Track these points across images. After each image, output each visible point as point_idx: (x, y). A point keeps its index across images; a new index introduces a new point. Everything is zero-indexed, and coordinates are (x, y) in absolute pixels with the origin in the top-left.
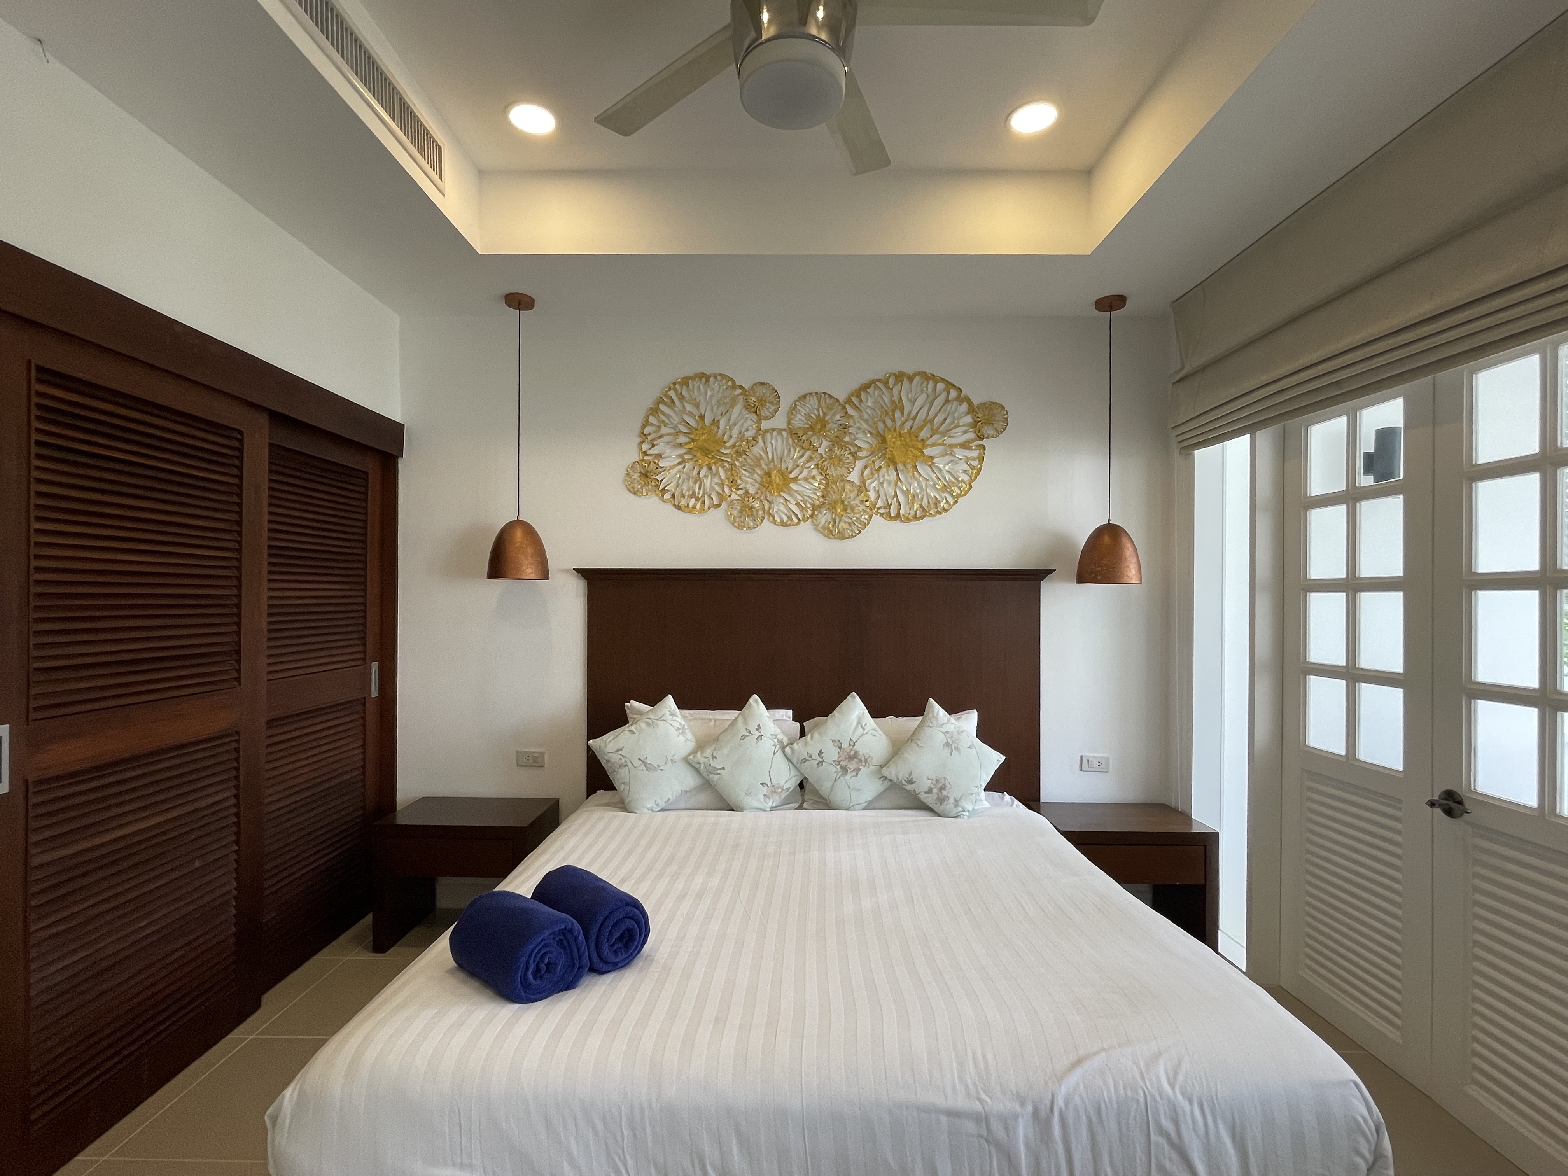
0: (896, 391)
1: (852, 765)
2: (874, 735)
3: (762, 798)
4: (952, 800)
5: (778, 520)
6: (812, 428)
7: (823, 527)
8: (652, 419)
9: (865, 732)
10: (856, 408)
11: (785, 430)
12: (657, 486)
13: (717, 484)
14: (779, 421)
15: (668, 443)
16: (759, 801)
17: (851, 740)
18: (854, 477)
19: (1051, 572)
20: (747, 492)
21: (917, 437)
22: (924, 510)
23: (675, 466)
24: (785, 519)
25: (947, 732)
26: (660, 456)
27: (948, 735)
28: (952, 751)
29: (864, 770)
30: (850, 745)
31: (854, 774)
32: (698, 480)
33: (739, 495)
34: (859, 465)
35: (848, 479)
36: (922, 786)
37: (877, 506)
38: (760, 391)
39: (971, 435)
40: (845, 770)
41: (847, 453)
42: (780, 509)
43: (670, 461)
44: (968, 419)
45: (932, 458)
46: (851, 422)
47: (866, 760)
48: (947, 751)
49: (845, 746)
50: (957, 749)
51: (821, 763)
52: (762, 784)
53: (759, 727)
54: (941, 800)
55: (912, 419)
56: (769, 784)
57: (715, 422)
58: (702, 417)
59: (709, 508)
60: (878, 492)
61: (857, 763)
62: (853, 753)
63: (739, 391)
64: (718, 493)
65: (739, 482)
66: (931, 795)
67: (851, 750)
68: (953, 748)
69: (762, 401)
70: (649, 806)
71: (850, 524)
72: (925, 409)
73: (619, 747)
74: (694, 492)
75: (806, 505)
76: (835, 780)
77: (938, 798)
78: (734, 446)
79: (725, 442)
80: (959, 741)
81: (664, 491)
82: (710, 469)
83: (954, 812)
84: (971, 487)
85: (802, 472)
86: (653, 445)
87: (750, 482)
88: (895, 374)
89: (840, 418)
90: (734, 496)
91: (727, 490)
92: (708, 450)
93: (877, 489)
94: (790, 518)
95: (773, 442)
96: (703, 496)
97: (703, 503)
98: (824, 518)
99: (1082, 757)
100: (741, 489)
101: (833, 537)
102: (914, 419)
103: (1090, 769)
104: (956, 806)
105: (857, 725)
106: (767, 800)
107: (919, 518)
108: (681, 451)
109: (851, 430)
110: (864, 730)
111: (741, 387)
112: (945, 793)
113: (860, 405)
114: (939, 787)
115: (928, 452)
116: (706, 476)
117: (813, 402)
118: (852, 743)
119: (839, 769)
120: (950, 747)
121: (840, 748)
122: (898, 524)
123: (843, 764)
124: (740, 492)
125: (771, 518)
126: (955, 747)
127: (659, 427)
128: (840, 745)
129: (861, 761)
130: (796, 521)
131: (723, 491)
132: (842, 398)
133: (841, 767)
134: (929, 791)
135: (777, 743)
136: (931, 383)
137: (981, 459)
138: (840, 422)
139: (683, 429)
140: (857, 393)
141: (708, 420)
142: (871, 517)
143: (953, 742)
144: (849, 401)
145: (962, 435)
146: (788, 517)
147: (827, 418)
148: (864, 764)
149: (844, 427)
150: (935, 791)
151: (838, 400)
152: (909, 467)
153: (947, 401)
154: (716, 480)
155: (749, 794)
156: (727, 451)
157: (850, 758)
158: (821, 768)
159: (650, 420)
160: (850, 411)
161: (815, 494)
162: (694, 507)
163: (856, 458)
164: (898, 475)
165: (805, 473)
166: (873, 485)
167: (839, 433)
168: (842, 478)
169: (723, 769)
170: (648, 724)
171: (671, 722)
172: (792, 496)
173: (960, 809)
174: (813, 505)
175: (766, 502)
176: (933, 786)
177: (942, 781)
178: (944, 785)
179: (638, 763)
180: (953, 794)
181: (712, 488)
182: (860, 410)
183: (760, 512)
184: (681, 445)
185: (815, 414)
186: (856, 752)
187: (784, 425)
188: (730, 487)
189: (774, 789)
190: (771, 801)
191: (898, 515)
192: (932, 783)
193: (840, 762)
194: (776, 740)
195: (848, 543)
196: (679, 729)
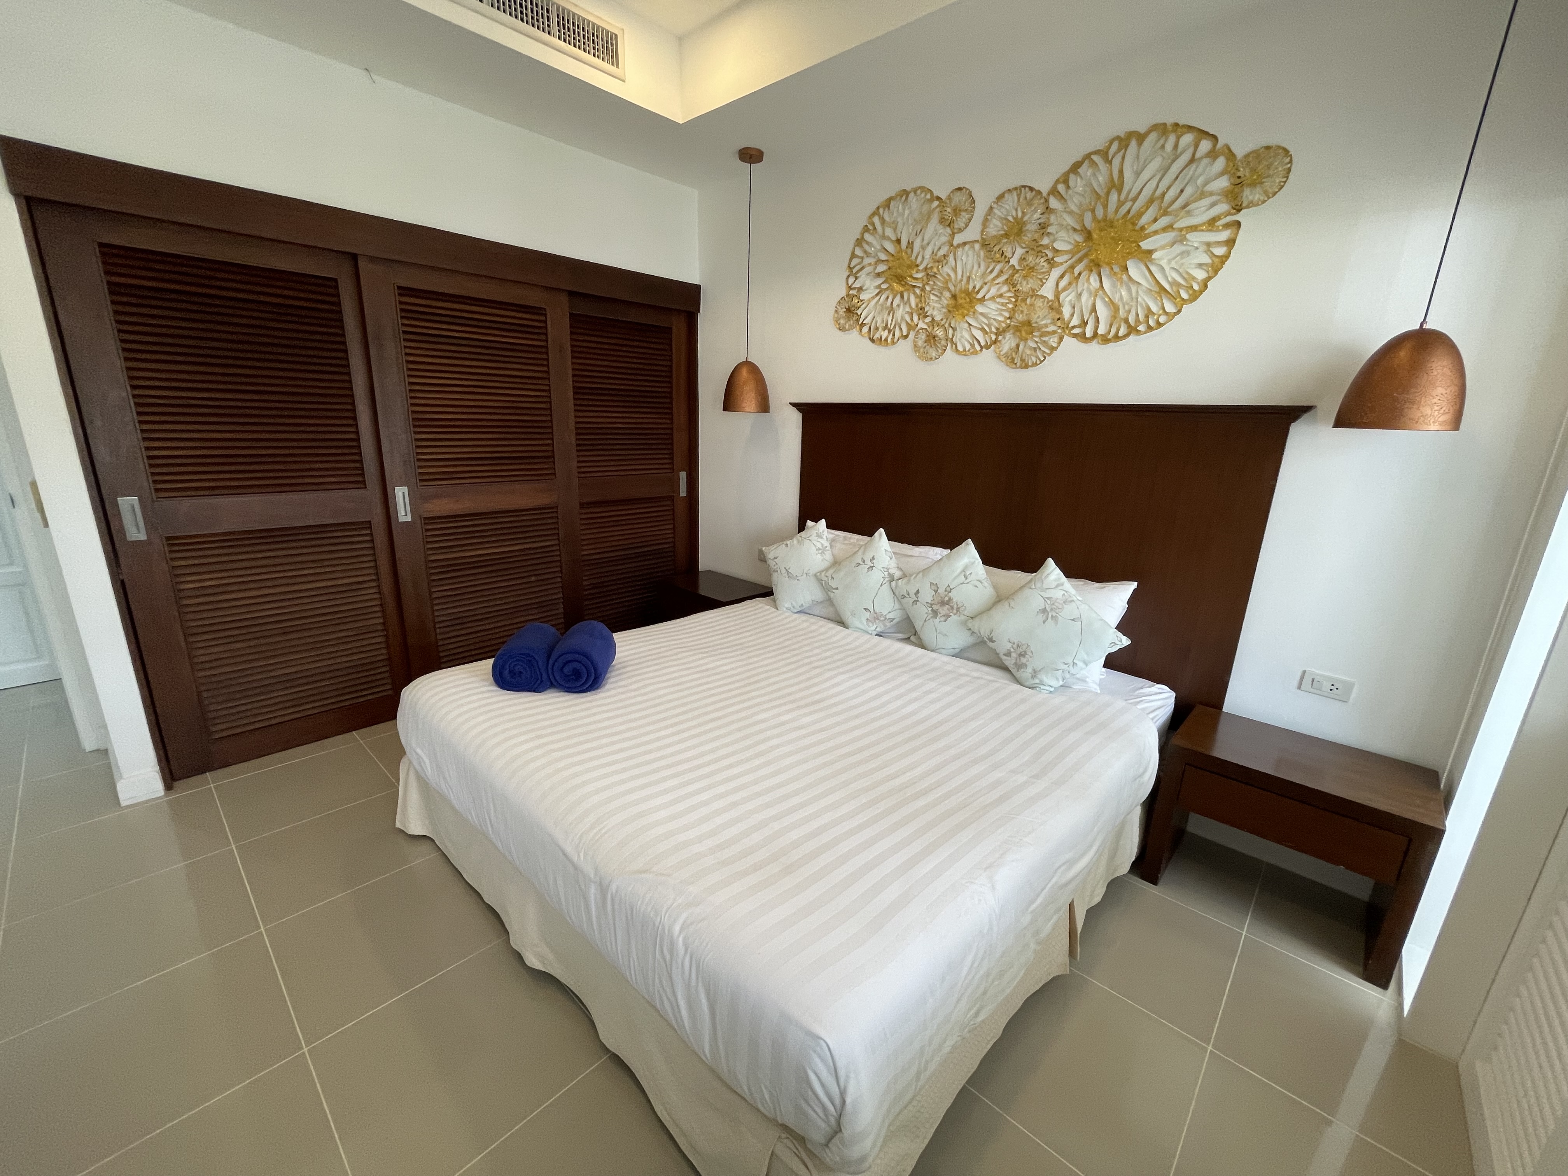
0: (1116, 162)
1: (944, 610)
2: (976, 586)
3: (865, 622)
4: (1029, 670)
5: (960, 348)
6: (1006, 235)
7: (1006, 355)
8: (858, 252)
9: (967, 581)
10: (1061, 198)
11: (977, 241)
12: (858, 320)
13: (908, 312)
14: (972, 233)
15: (868, 274)
16: (861, 622)
17: (948, 585)
18: (1048, 291)
19: (1306, 409)
20: (933, 320)
21: (1134, 224)
22: (1129, 326)
23: (873, 298)
24: (968, 347)
25: (1049, 598)
26: (860, 289)
27: (1049, 602)
28: (1047, 619)
29: (954, 618)
30: (946, 591)
31: (943, 619)
32: (891, 310)
33: (927, 323)
34: (1056, 273)
35: (1038, 293)
36: (1003, 646)
37: (1071, 325)
38: (958, 198)
39: (1223, 207)
40: (935, 613)
41: (1043, 260)
42: (963, 337)
43: (870, 293)
44: (1223, 183)
45: (1150, 252)
46: (1053, 218)
47: (958, 609)
48: (1040, 618)
49: (941, 591)
50: (1055, 618)
51: (916, 602)
52: (865, 609)
53: (873, 558)
54: (1020, 666)
55: (1131, 200)
56: (872, 611)
57: (910, 245)
58: (898, 241)
59: (898, 339)
60: (1074, 307)
61: (948, 610)
62: (946, 599)
63: (936, 203)
64: (907, 322)
65: (927, 309)
66: (1009, 658)
67: (946, 596)
68: (1050, 616)
69: (957, 211)
70: (786, 605)
71: (1035, 349)
72: (1153, 183)
73: (776, 556)
74: (887, 325)
75: (990, 328)
76: (925, 621)
77: (1015, 664)
78: (926, 269)
79: (917, 266)
80: (1060, 610)
81: (863, 324)
82: (902, 297)
83: (1030, 682)
84: (1206, 286)
85: (989, 291)
86: (856, 278)
87: (936, 308)
88: (1118, 138)
89: (1040, 216)
90: (922, 325)
91: (915, 318)
92: (902, 277)
93: (1073, 302)
94: (973, 346)
95: (964, 258)
96: (895, 327)
97: (894, 335)
98: (1008, 342)
99: (1304, 672)
100: (928, 316)
101: (1015, 366)
102: (1134, 200)
103: (1312, 690)
104: (1033, 677)
105: (961, 573)
106: (871, 624)
107: (1122, 337)
108: (879, 281)
109: (1050, 230)
110: (967, 579)
111: (938, 198)
112: (1023, 660)
113: (1067, 192)
114: (1019, 652)
115: (1145, 245)
116: (898, 306)
117: (1011, 200)
118: (948, 589)
119: (930, 612)
120: (1046, 614)
121: (936, 592)
122: (1094, 345)
123: (935, 607)
124: (928, 320)
125: (954, 346)
126: (1052, 616)
127: (862, 258)
128: (936, 589)
129: (952, 608)
130: (978, 348)
131: (912, 320)
132: (1044, 187)
133: (932, 610)
134: (1008, 654)
135: (886, 576)
136: (1172, 139)
137: (1231, 243)
138: (1040, 221)
139: (883, 257)
140: (1065, 179)
141: (904, 244)
142: (1061, 339)
143: (1052, 610)
144: (1054, 191)
145: (1207, 210)
146: (971, 344)
147: (1025, 219)
148: (955, 611)
149: (1043, 227)
150: (1014, 655)
151: (1039, 192)
152: (1116, 269)
153: (1192, 160)
154: (908, 309)
155: (853, 614)
156: (919, 275)
157: (943, 603)
158: (915, 606)
159: (856, 253)
160: (1054, 203)
161: (1001, 315)
162: (886, 340)
163: (1051, 263)
164: (1101, 281)
165: (993, 291)
166: (1067, 298)
167: (1036, 236)
168: (1033, 294)
169: (837, 589)
170: (799, 541)
171: (814, 542)
172: (977, 319)
173: (1037, 681)
174: (997, 329)
175: (950, 329)
176: (1012, 650)
177: (1024, 647)
178: (1025, 652)
179: (784, 571)
180: (1032, 663)
181: (903, 318)
182: (1065, 200)
183: (943, 342)
184: (878, 275)
185: (1012, 216)
186: (950, 599)
187: (978, 237)
188: (919, 315)
189: (876, 617)
190: (875, 626)
191: (1095, 335)
192: (1012, 647)
193: (932, 605)
194: (886, 573)
195: (1031, 371)
196: (820, 549)
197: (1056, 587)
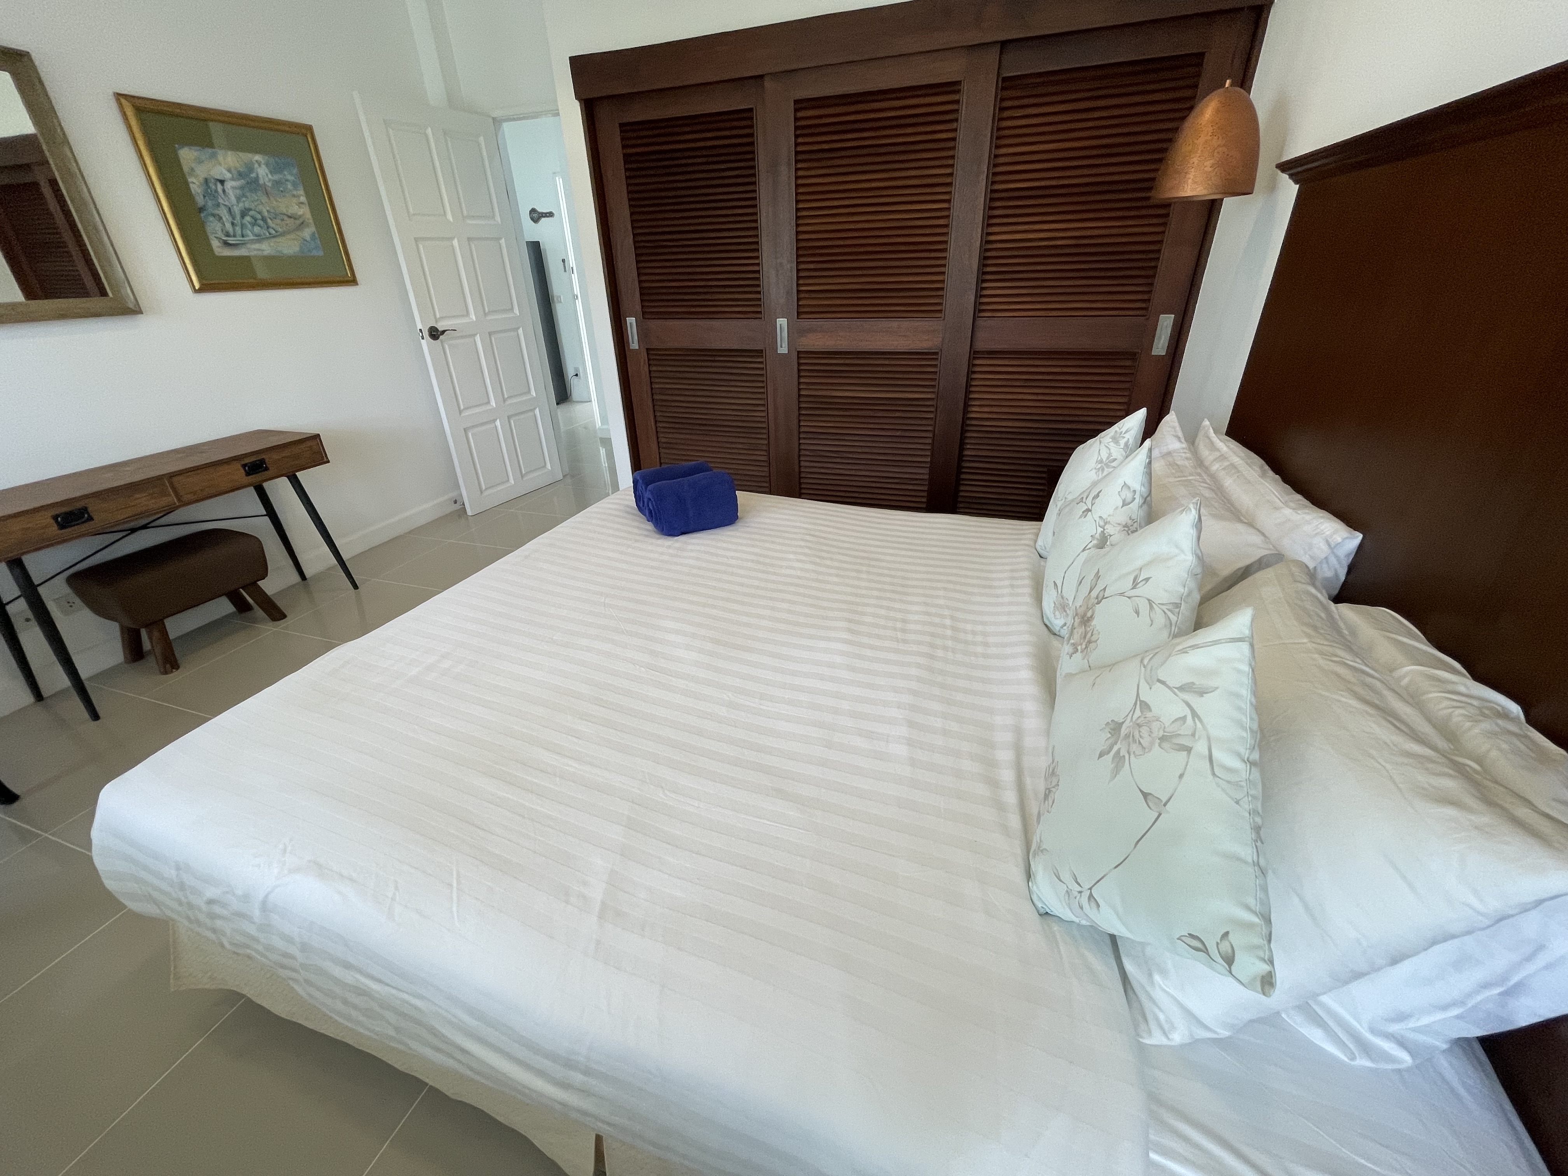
1: (1078, 634)
3: (1052, 606)
9: (1132, 593)
16: (1049, 604)
17: (1106, 588)
25: (1145, 706)
28: (1109, 752)
30: (1097, 597)
48: (1102, 739)
49: (1095, 593)
50: (1119, 760)
52: (1054, 583)
56: (1060, 592)
61: (1081, 636)
62: (1089, 614)
67: (1092, 607)
80: (1139, 751)
105: (1136, 570)
118: (1101, 596)
121: (1090, 591)
126: (1118, 751)
129: (1086, 636)
135: (1097, 536)
143: (1127, 736)
148: (1084, 645)
189: (1063, 605)
194: (1100, 530)
196: (1101, 462)
197: (1182, 688)
